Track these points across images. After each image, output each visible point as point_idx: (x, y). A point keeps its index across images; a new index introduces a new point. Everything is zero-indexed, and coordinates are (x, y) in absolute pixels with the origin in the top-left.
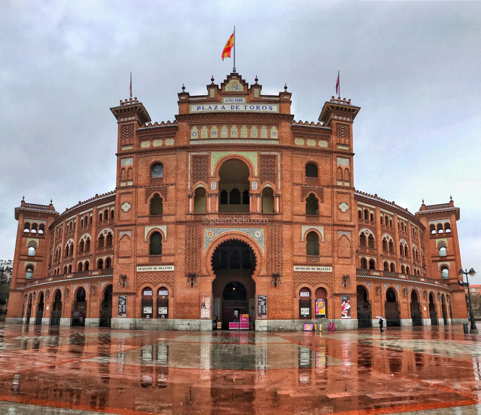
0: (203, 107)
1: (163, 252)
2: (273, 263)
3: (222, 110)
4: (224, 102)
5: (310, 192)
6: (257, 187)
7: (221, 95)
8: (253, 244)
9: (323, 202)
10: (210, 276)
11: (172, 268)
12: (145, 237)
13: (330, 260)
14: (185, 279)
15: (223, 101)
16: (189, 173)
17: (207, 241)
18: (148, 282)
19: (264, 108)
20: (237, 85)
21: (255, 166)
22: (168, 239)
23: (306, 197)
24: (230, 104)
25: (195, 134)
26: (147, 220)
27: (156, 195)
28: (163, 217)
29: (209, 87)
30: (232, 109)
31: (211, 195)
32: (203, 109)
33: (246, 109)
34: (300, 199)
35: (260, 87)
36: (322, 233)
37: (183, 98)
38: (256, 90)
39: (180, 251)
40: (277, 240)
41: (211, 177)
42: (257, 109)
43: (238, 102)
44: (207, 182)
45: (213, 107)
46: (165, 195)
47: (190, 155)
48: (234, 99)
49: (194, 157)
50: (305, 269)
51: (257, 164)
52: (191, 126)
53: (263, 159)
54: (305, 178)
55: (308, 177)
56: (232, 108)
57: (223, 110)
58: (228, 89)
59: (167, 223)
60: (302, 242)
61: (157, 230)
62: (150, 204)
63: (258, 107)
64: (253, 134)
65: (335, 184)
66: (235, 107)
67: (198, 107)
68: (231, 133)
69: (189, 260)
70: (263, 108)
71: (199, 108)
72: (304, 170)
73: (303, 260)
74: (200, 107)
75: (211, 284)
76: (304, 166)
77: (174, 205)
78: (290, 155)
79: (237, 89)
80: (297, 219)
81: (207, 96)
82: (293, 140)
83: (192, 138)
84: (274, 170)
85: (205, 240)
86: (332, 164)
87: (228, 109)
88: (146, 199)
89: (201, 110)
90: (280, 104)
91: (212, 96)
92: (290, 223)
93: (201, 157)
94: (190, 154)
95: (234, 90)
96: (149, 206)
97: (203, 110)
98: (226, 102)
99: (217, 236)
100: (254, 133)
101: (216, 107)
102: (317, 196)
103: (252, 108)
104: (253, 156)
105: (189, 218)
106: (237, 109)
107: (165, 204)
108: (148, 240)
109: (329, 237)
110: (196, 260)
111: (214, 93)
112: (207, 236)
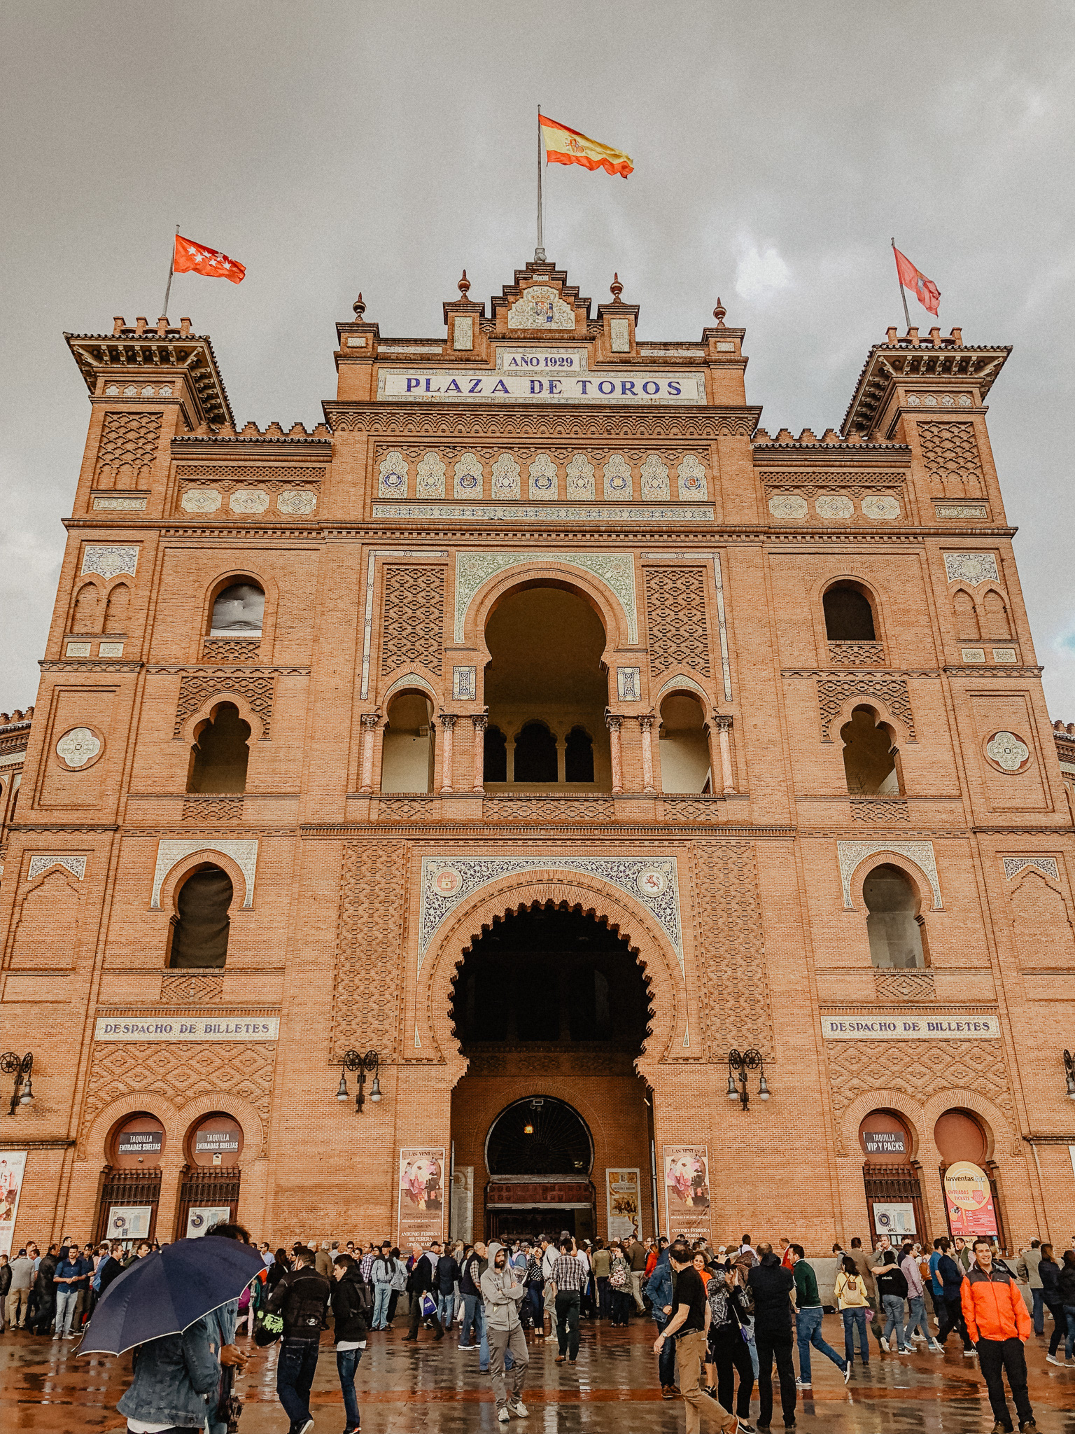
0: (428, 381)
1: (233, 957)
2: (729, 1005)
3: (497, 394)
4: (506, 367)
5: (856, 701)
6: (638, 691)
7: (493, 338)
8: (634, 923)
9: (913, 738)
10: (442, 1061)
11: (271, 1028)
12: (157, 887)
13: (982, 986)
14: (331, 1079)
15: (499, 361)
16: (368, 629)
17: (432, 911)
18: (145, 1091)
19: (651, 388)
20: (551, 308)
21: (626, 608)
22: (259, 901)
23: (838, 723)
24: (525, 373)
25: (393, 479)
26: (173, 810)
27: (226, 710)
28: (248, 804)
29: (449, 309)
30: (533, 392)
31: (452, 720)
32: (428, 389)
33: (584, 392)
34: (816, 732)
35: (633, 312)
36: (929, 867)
37: (356, 341)
38: (618, 326)
39: (308, 953)
40: (737, 907)
41: (456, 649)
42: (624, 393)
43: (557, 368)
44: (436, 670)
45: (465, 381)
46: (265, 712)
47: (372, 559)
48: (542, 357)
49: (391, 567)
50: (875, 1026)
51: (634, 597)
52: (381, 447)
53: (656, 580)
54: (825, 643)
55: (838, 642)
56: (533, 389)
57: (502, 394)
58: (519, 317)
59: (263, 832)
60: (847, 910)
61: (213, 859)
62: (194, 748)
63: (628, 386)
64: (615, 484)
65: (953, 660)
66: (546, 385)
67: (409, 380)
68: (531, 481)
69: (351, 993)
70: (645, 387)
71: (413, 383)
72: (820, 614)
73: (861, 987)
74: (418, 382)
75: (449, 1096)
76: (818, 598)
77: (300, 756)
78: (758, 561)
79: (550, 319)
80: (811, 814)
81: (445, 341)
82: (765, 500)
83: (382, 492)
84: (703, 621)
85: (424, 905)
86: (927, 581)
87: (519, 391)
88: (181, 719)
89: (419, 393)
90: (706, 370)
91: (463, 341)
92: (786, 831)
93: (417, 569)
94: (372, 553)
95: (541, 323)
96: (187, 755)
97: (429, 394)
98: (513, 367)
99: (477, 890)
100: (618, 482)
101: (476, 385)
102: (885, 715)
103: (607, 387)
104: (617, 567)
105: (360, 810)
106: (551, 392)
107: (261, 750)
108: (169, 901)
109: (963, 885)
110: (382, 993)
111: (470, 333)
112: (436, 889)
